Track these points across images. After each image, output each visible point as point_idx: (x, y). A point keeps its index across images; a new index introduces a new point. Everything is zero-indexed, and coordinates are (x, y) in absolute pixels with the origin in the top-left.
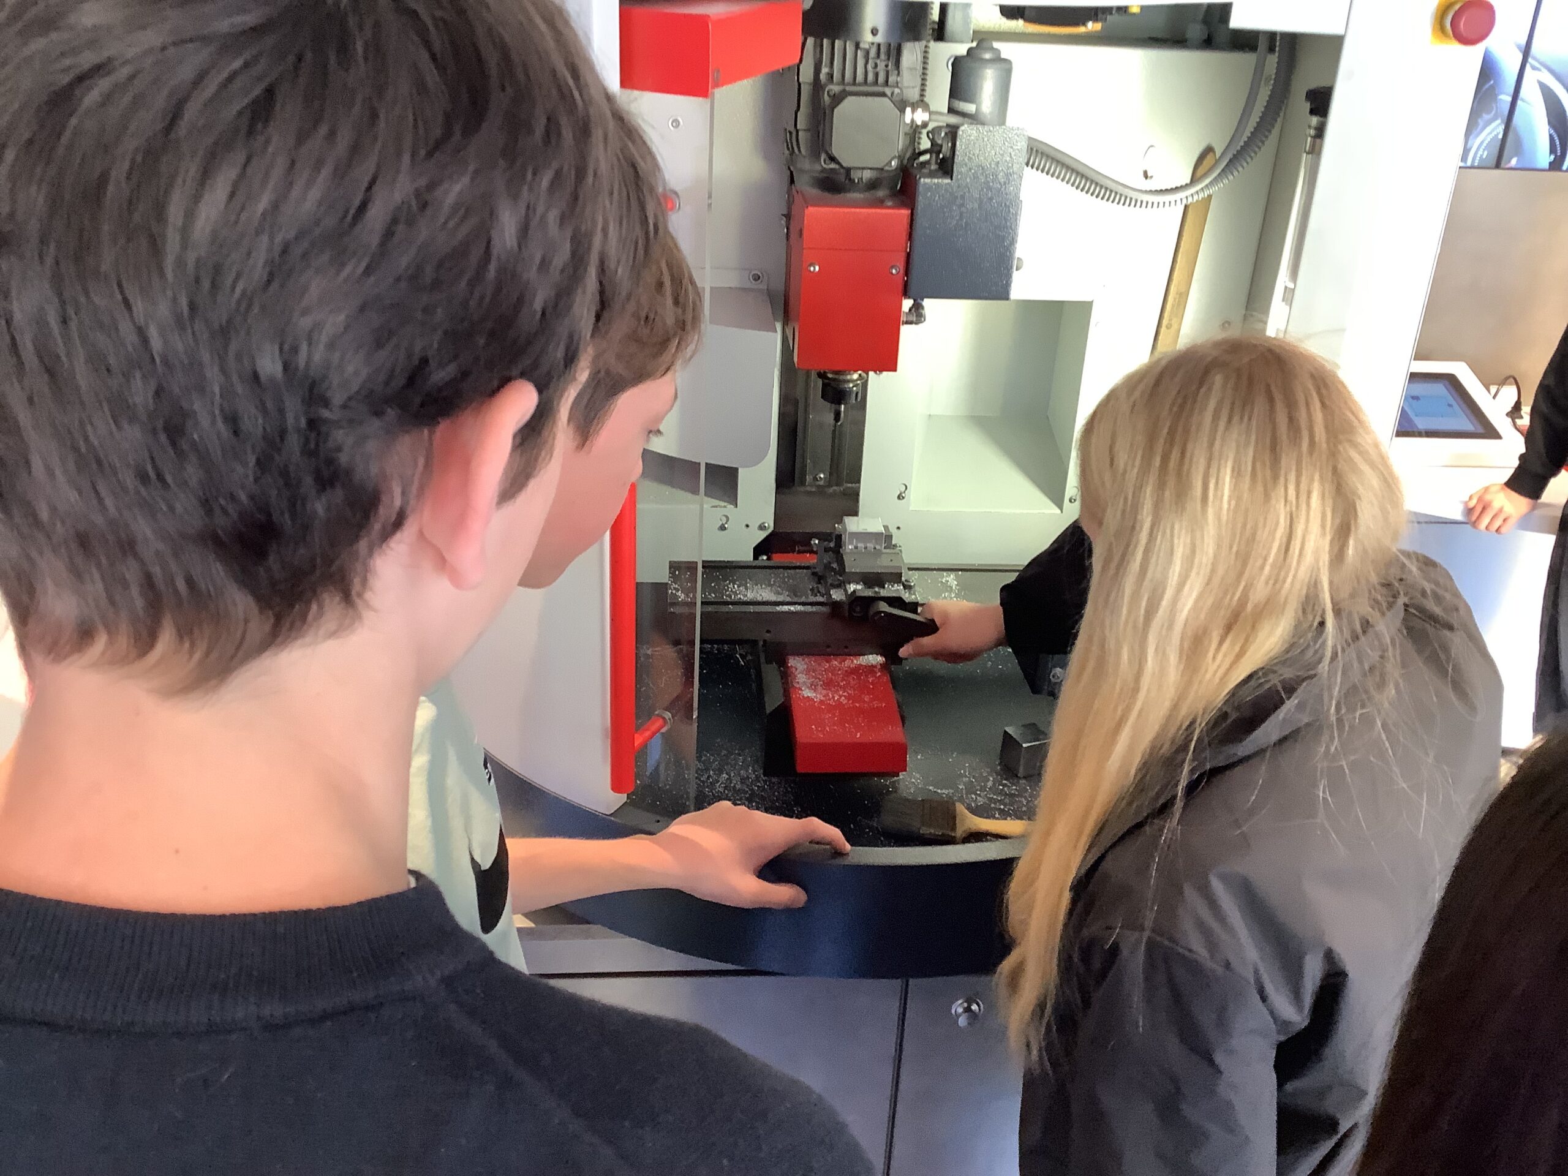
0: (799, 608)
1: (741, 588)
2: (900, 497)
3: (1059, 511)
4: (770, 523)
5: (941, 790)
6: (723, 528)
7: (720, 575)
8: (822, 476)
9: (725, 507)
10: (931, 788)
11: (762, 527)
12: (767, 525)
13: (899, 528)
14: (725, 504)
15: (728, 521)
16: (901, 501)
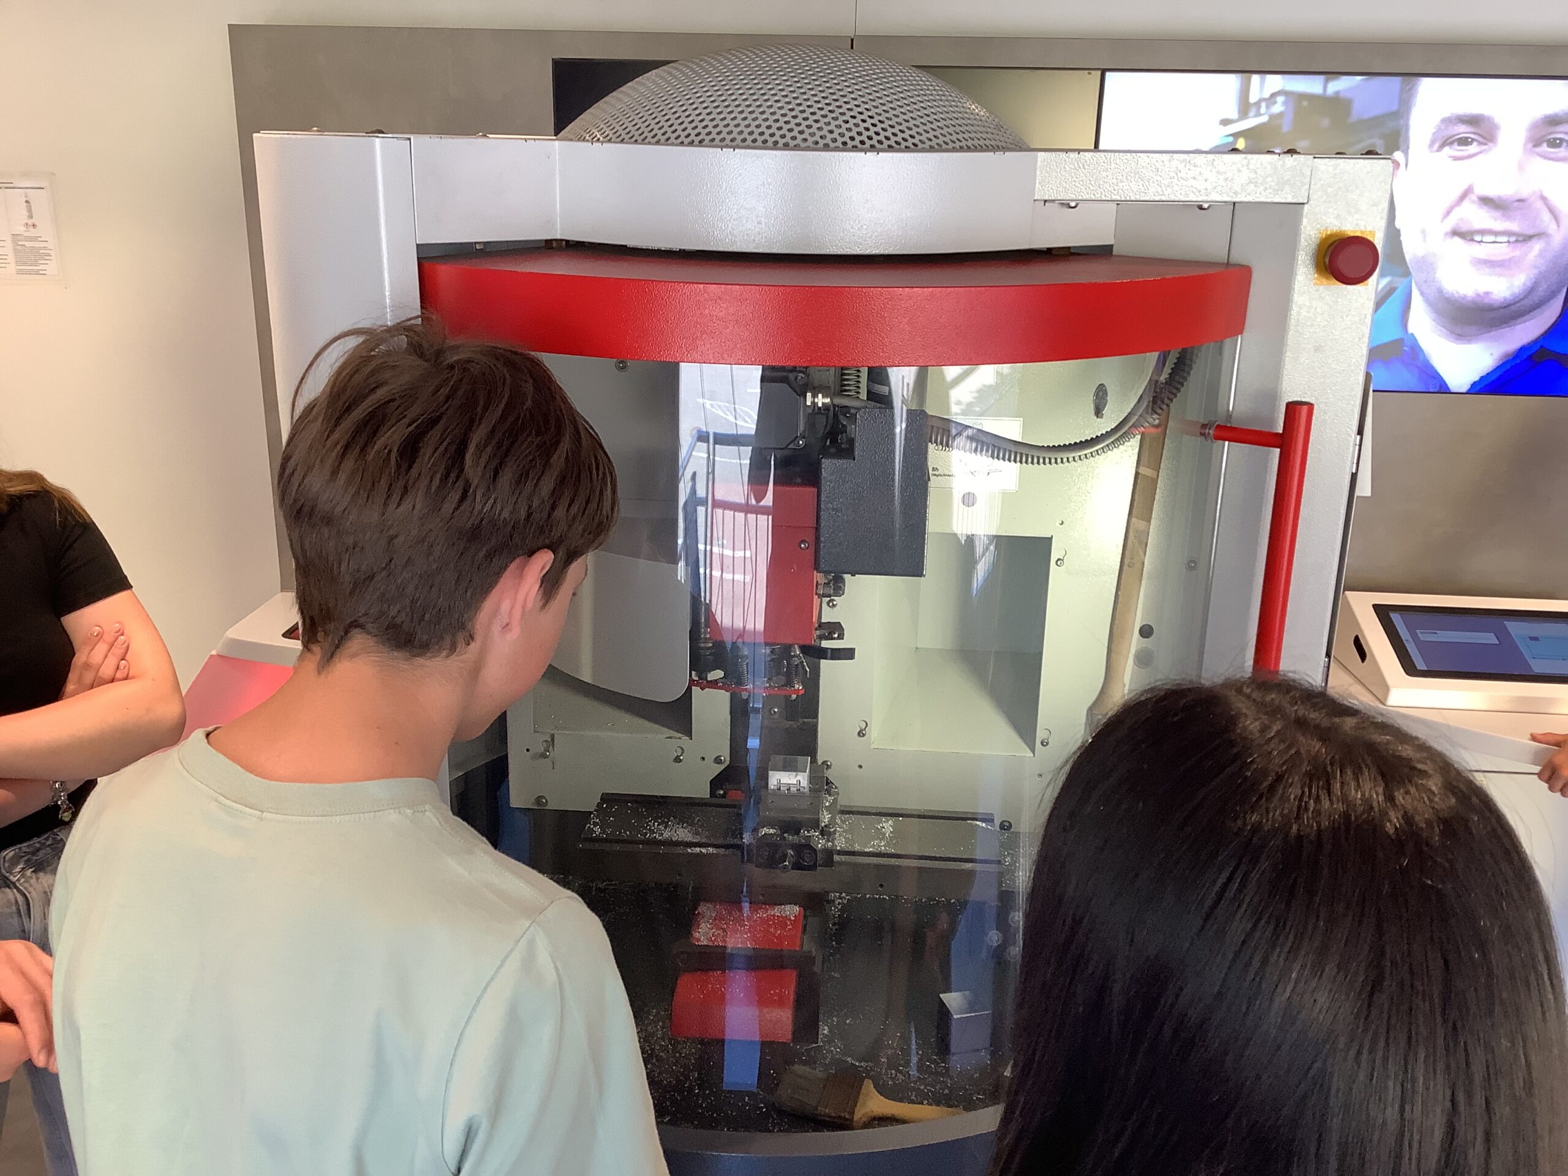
0: (711, 850)
1: (660, 827)
2: (861, 734)
3: (1032, 755)
4: (726, 756)
5: (860, 1062)
6: (677, 760)
7: (645, 811)
8: (776, 710)
9: (680, 738)
10: (849, 1059)
11: (718, 760)
12: (723, 758)
13: (860, 767)
14: (680, 735)
15: (683, 753)
16: (863, 738)
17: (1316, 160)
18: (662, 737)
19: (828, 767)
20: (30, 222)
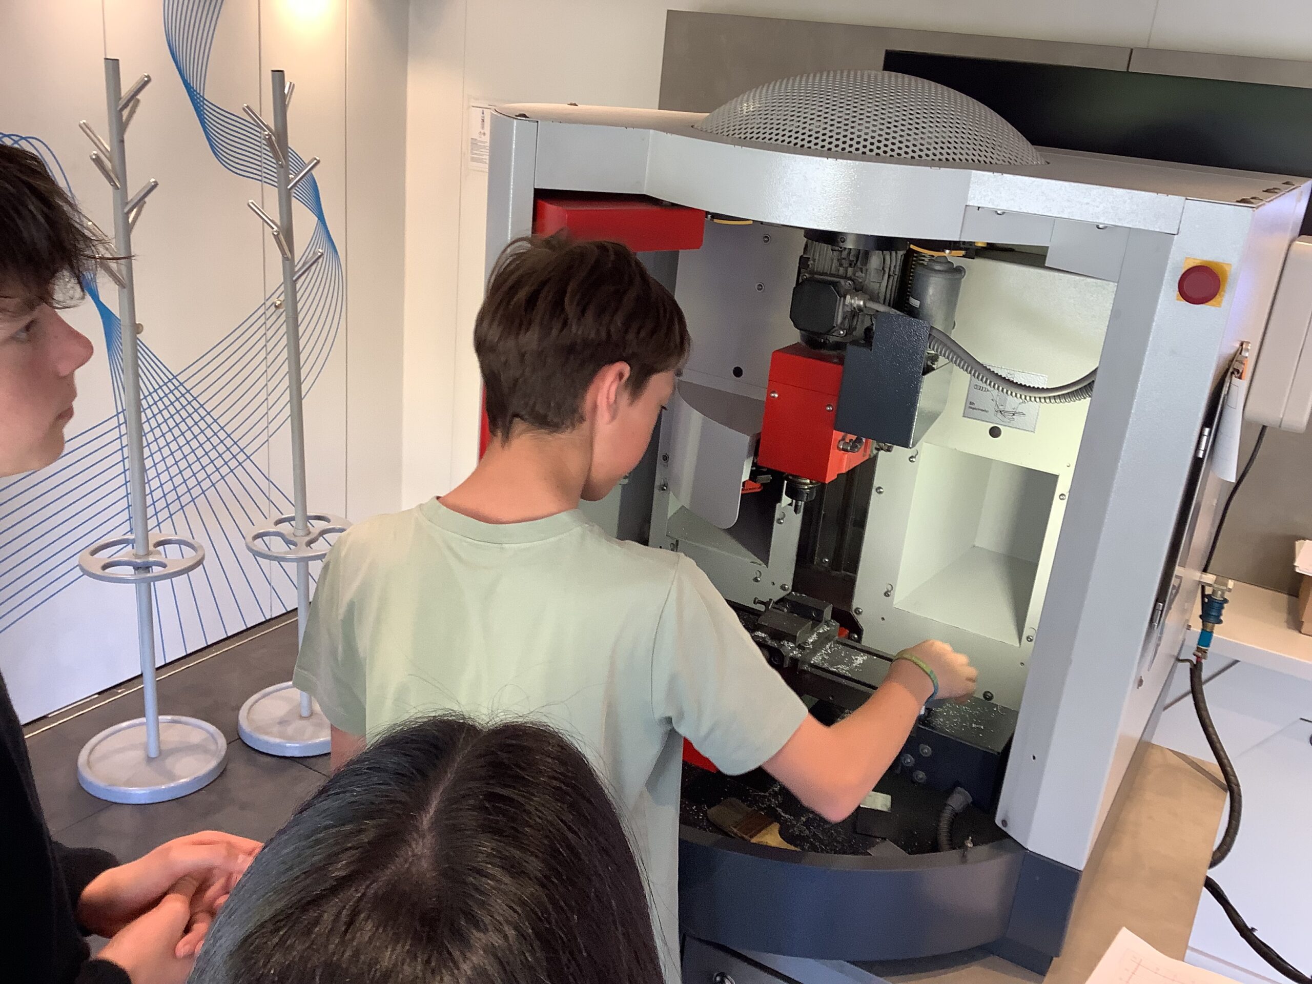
2: (887, 594)
3: (1018, 645)
4: (790, 586)
6: (756, 580)
8: (827, 560)
9: (760, 564)
11: (783, 588)
12: (787, 587)
13: (883, 619)
14: (761, 562)
15: (760, 576)
16: (887, 598)
17: (1187, 201)
18: (748, 560)
19: (860, 613)
20: (482, 131)
